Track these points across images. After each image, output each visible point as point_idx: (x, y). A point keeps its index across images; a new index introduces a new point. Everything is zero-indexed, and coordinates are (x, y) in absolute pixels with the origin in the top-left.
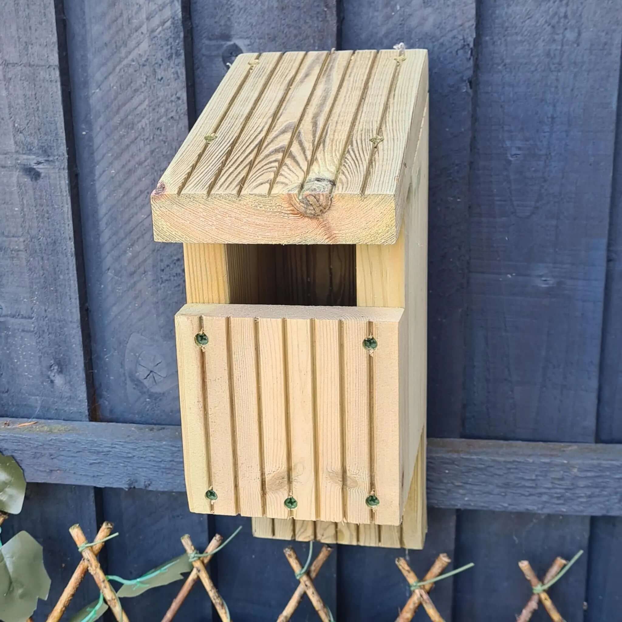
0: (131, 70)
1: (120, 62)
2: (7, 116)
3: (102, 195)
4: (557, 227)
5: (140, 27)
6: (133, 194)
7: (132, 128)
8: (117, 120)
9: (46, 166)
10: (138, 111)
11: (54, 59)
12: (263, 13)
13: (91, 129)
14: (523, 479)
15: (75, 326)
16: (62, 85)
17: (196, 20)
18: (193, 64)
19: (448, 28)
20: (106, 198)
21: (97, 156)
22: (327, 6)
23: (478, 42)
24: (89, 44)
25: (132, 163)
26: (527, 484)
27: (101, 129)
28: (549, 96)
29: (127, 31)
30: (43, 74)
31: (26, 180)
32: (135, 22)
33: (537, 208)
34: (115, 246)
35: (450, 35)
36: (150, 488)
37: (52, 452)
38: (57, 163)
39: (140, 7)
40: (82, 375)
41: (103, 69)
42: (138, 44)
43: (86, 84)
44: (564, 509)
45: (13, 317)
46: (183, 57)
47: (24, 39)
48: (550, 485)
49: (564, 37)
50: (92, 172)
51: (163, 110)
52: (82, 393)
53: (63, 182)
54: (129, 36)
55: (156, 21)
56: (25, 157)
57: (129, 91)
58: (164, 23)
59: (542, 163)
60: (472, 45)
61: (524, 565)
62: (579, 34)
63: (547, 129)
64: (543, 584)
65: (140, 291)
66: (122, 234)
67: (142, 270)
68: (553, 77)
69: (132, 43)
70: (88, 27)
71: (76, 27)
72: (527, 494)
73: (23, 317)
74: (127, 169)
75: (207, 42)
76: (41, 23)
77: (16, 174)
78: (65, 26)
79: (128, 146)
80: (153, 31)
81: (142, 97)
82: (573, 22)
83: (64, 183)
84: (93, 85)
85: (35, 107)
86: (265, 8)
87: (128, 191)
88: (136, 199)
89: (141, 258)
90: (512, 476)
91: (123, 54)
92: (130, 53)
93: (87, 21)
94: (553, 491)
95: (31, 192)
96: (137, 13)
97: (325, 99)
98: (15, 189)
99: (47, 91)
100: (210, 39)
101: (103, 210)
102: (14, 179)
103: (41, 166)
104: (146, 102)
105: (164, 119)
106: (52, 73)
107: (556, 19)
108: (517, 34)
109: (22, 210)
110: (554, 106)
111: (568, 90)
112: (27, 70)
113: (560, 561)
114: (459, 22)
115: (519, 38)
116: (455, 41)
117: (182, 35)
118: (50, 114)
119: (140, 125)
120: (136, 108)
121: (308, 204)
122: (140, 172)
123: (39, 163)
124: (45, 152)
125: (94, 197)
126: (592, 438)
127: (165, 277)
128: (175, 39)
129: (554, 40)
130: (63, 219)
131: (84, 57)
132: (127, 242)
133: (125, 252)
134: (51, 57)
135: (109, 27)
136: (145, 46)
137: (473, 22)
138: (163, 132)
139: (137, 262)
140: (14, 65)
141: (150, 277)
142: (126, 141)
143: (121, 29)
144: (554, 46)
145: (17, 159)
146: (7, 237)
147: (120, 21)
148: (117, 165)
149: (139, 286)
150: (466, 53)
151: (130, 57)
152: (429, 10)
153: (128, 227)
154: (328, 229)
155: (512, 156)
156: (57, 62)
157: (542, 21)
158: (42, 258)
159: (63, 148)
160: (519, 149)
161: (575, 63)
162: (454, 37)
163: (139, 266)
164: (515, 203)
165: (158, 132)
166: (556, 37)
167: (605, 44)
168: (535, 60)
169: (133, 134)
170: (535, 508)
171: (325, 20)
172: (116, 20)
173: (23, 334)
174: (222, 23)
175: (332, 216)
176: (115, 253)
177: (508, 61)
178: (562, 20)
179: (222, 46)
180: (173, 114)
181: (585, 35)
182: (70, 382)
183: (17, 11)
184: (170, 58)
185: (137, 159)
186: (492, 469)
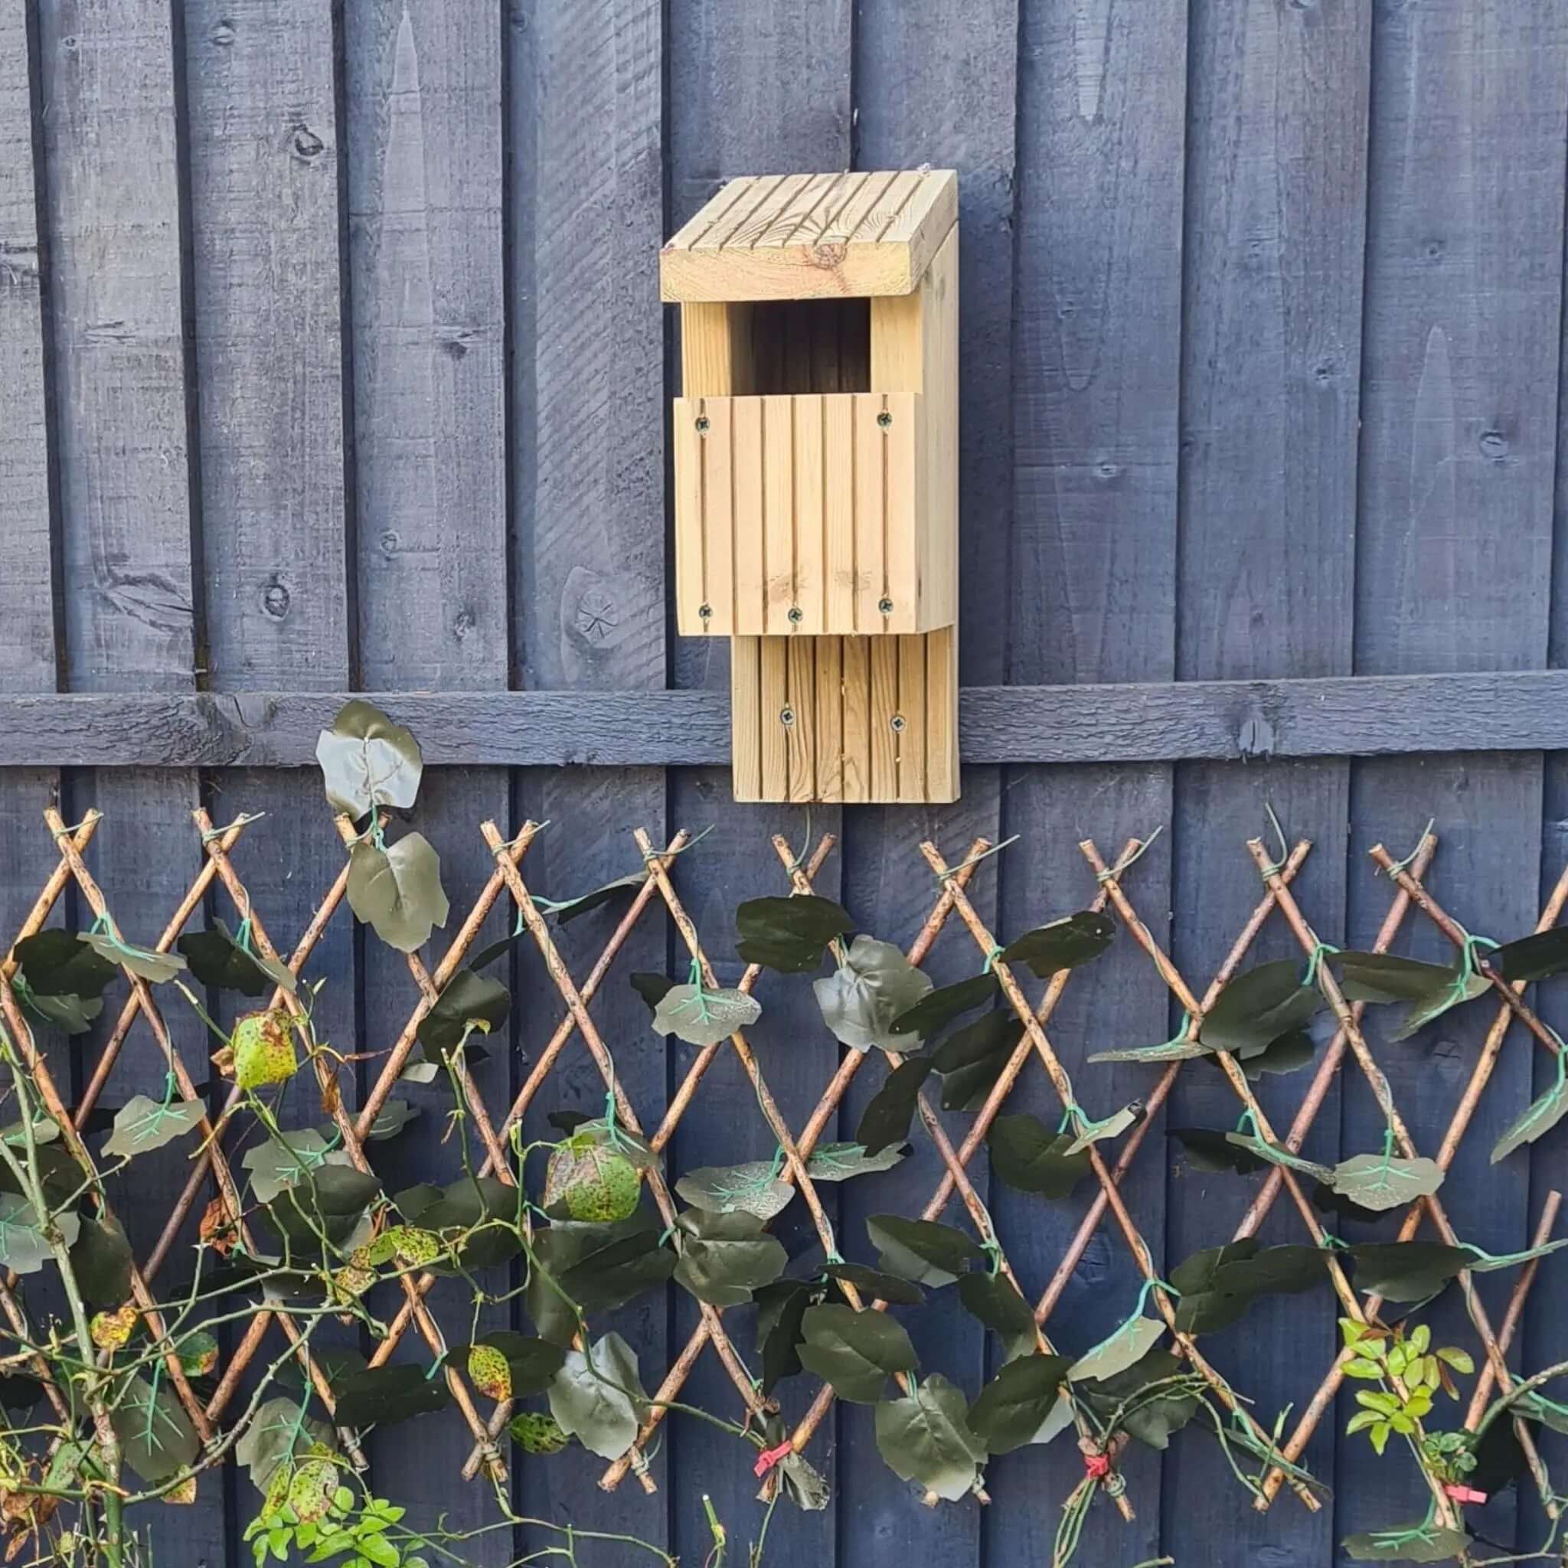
0: (592, 215)
1: (579, 204)
2: (427, 276)
3: (542, 378)
4: (1118, 399)
5: (608, 160)
6: (585, 376)
7: (589, 289)
8: (569, 279)
9: (475, 338)
10: (598, 267)
11: (497, 200)
12: (761, 143)
13: (534, 293)
14: (1080, 714)
15: (497, 554)
16: (504, 233)
17: (677, 154)
18: (671, 208)
19: (984, 156)
20: (548, 383)
21: (540, 327)
22: (839, 131)
23: (1018, 171)
24: (539, 185)
25: (587, 334)
26: (1085, 721)
27: (548, 291)
28: (1104, 239)
29: (590, 167)
30: (480, 220)
31: (447, 359)
32: (601, 155)
33: (1093, 377)
34: (555, 448)
35: (985, 166)
36: (595, 762)
37: (462, 717)
38: (489, 335)
39: (609, 136)
40: (503, 624)
41: (557, 216)
42: (603, 183)
43: (531, 236)
44: (1132, 751)
45: (411, 550)
46: (660, 195)
47: (458, 177)
48: (1113, 720)
49: (1119, 166)
50: (533, 349)
51: (630, 263)
52: (502, 652)
53: (495, 359)
54: (593, 172)
55: (629, 152)
56: (446, 328)
57: (588, 242)
58: (639, 154)
59: (1098, 321)
60: (1011, 176)
61: (1087, 846)
62: (1136, 162)
63: (1103, 277)
64: (1111, 869)
65: (588, 508)
66: (567, 429)
67: (591, 478)
68: (1108, 214)
69: (595, 182)
70: (539, 164)
71: (523, 163)
72: (1085, 734)
73: (425, 550)
74: (579, 342)
75: (689, 181)
76: (482, 156)
77: (432, 351)
78: (510, 162)
79: (582, 312)
80: (624, 165)
81: (604, 248)
82: (1128, 149)
83: (497, 360)
84: (540, 237)
85: (465, 262)
86: (764, 136)
87: (578, 373)
88: (588, 381)
89: (591, 462)
90: (1065, 712)
91: (583, 196)
92: (591, 194)
93: (539, 155)
94: (1118, 728)
95: (450, 375)
96: (604, 143)
97: (836, 200)
98: (429, 372)
99: (483, 241)
100: (693, 177)
101: (542, 400)
102: (429, 360)
103: (467, 339)
104: (611, 253)
105: (632, 275)
106: (493, 217)
107: (1109, 146)
108: (1065, 165)
109: (437, 400)
110: (1111, 249)
111: (1126, 230)
112: (459, 216)
113: (1134, 842)
114: (997, 149)
115: (1068, 170)
116: (991, 172)
117: (660, 168)
118: (485, 270)
119: (599, 285)
120: (595, 263)
121: (823, 255)
122: (596, 345)
123: (465, 335)
124: (474, 319)
125: (533, 382)
126: (1171, 675)
127: (623, 485)
128: (650, 174)
129: (1108, 171)
130: (493, 408)
131: (532, 200)
132: (573, 441)
133: (570, 455)
134: (492, 198)
135: (567, 163)
136: (612, 183)
137: (1012, 148)
138: (630, 292)
139: (584, 467)
140: (441, 210)
141: (601, 488)
142: (580, 306)
143: (583, 164)
144: (1108, 178)
145: (435, 332)
146: (413, 438)
147: (581, 155)
148: (566, 338)
149: (586, 500)
150: (1004, 185)
151: (592, 199)
152: (962, 136)
153: (576, 421)
154: (842, 280)
155: (1063, 313)
156: (500, 204)
157: (1094, 148)
158: (459, 464)
159: (500, 314)
160: (1071, 304)
161: (1132, 197)
162: (991, 168)
163: (589, 473)
164: (1068, 372)
165: (623, 292)
166: (1110, 167)
167: (1166, 173)
168: (1087, 196)
169: (589, 297)
170: (1096, 753)
171: (837, 148)
172: (577, 153)
173: (422, 574)
174: (710, 156)
175: (847, 267)
176: (557, 457)
177: (1055, 198)
178: (1116, 147)
179: (707, 185)
180: (643, 268)
181: (1143, 163)
182: (484, 637)
183: (452, 143)
184: (643, 197)
185: (593, 329)
186: (1041, 704)
